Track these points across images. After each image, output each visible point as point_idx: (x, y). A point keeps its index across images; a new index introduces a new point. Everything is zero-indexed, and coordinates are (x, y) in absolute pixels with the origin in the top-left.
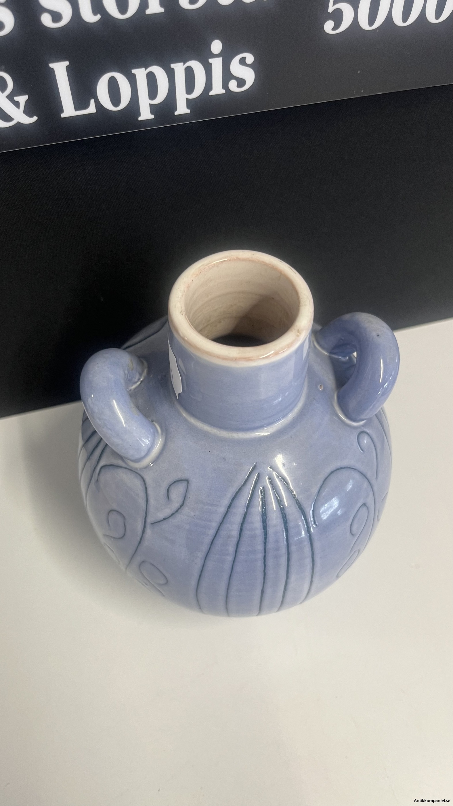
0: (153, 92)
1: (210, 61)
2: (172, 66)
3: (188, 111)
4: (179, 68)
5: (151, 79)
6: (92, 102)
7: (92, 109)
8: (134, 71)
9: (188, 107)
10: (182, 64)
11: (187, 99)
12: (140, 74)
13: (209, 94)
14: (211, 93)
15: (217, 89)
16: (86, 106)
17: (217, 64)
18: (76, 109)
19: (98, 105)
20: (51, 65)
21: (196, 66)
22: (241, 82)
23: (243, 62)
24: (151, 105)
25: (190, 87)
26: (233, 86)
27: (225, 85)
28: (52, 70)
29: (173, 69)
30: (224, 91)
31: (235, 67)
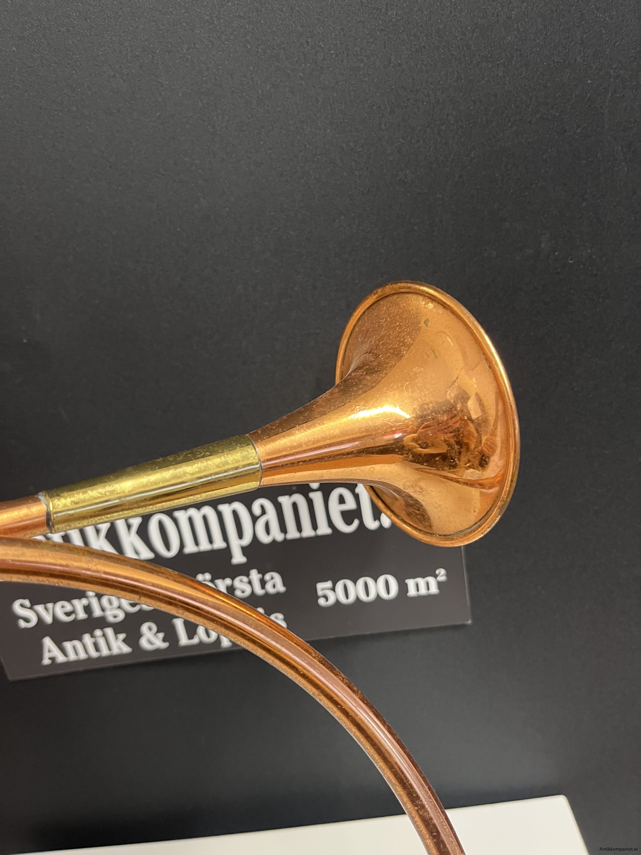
6: (196, 637)
7: (195, 641)
16: (193, 639)
18: (188, 641)
19: (200, 638)
20: (174, 621)
23: (277, 617)
28: (175, 623)
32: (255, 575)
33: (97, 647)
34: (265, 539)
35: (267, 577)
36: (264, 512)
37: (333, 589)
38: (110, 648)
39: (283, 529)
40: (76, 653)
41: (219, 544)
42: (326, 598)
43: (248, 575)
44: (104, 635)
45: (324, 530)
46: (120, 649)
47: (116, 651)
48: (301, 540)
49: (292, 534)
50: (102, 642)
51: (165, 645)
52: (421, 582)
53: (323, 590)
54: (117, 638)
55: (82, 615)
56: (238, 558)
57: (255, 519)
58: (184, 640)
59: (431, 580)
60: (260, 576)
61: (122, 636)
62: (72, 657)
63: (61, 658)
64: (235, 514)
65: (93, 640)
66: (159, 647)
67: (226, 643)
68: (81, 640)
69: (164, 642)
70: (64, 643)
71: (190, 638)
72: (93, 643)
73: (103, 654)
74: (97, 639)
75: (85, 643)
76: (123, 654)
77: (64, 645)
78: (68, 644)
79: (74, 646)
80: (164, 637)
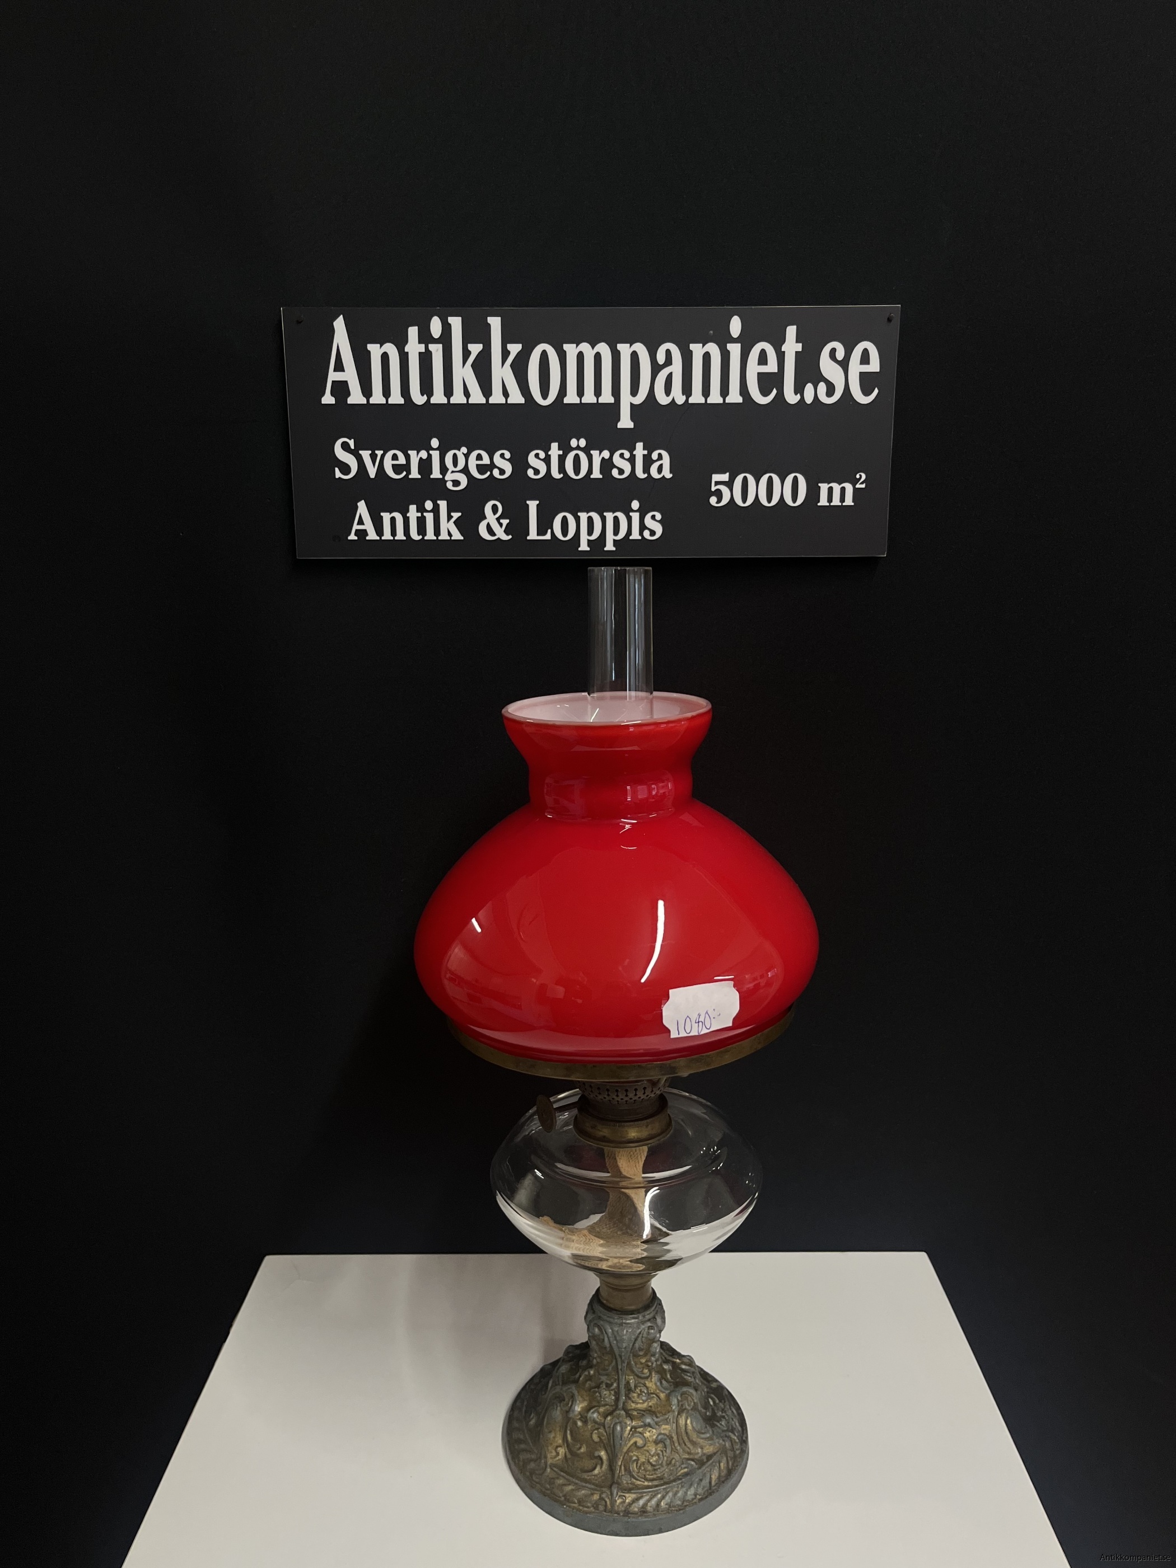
0: (590, 532)
1: (631, 514)
2: (605, 514)
3: (614, 549)
4: (609, 516)
5: (590, 520)
6: (549, 531)
7: (548, 536)
8: (579, 514)
9: (614, 546)
10: (612, 513)
11: (614, 540)
12: (583, 516)
13: (629, 538)
14: (631, 538)
15: (635, 535)
16: (545, 534)
17: (635, 517)
18: (538, 535)
19: (553, 533)
20: (528, 502)
21: (621, 516)
22: (653, 533)
23: (653, 517)
24: (588, 540)
25: (616, 532)
26: (646, 534)
27: (641, 533)
28: (528, 505)
29: (605, 517)
30: (640, 538)
31: (648, 521)
32: (640, 451)
33: (422, 529)
34: (663, 400)
35: (655, 456)
36: (669, 361)
37: (730, 484)
38: (437, 531)
39: (687, 390)
40: (394, 532)
41: (606, 397)
42: (719, 494)
43: (632, 449)
44: (436, 511)
45: (735, 397)
46: (450, 534)
47: (444, 536)
48: (706, 408)
49: (697, 397)
50: (429, 517)
51: (506, 537)
52: (836, 488)
53: (717, 483)
54: (450, 517)
55: (415, 474)
56: (625, 422)
57: (656, 369)
58: (533, 535)
59: (849, 488)
60: (646, 452)
61: (456, 515)
62: (387, 536)
63: (372, 535)
64: (634, 356)
65: (419, 515)
66: (499, 539)
67: (584, 547)
68: (404, 513)
69: (507, 532)
70: (382, 514)
71: (541, 531)
72: (417, 517)
73: (426, 538)
74: (425, 514)
75: (408, 517)
76: (451, 543)
77: (382, 517)
78: (386, 517)
79: (393, 520)
80: (508, 524)
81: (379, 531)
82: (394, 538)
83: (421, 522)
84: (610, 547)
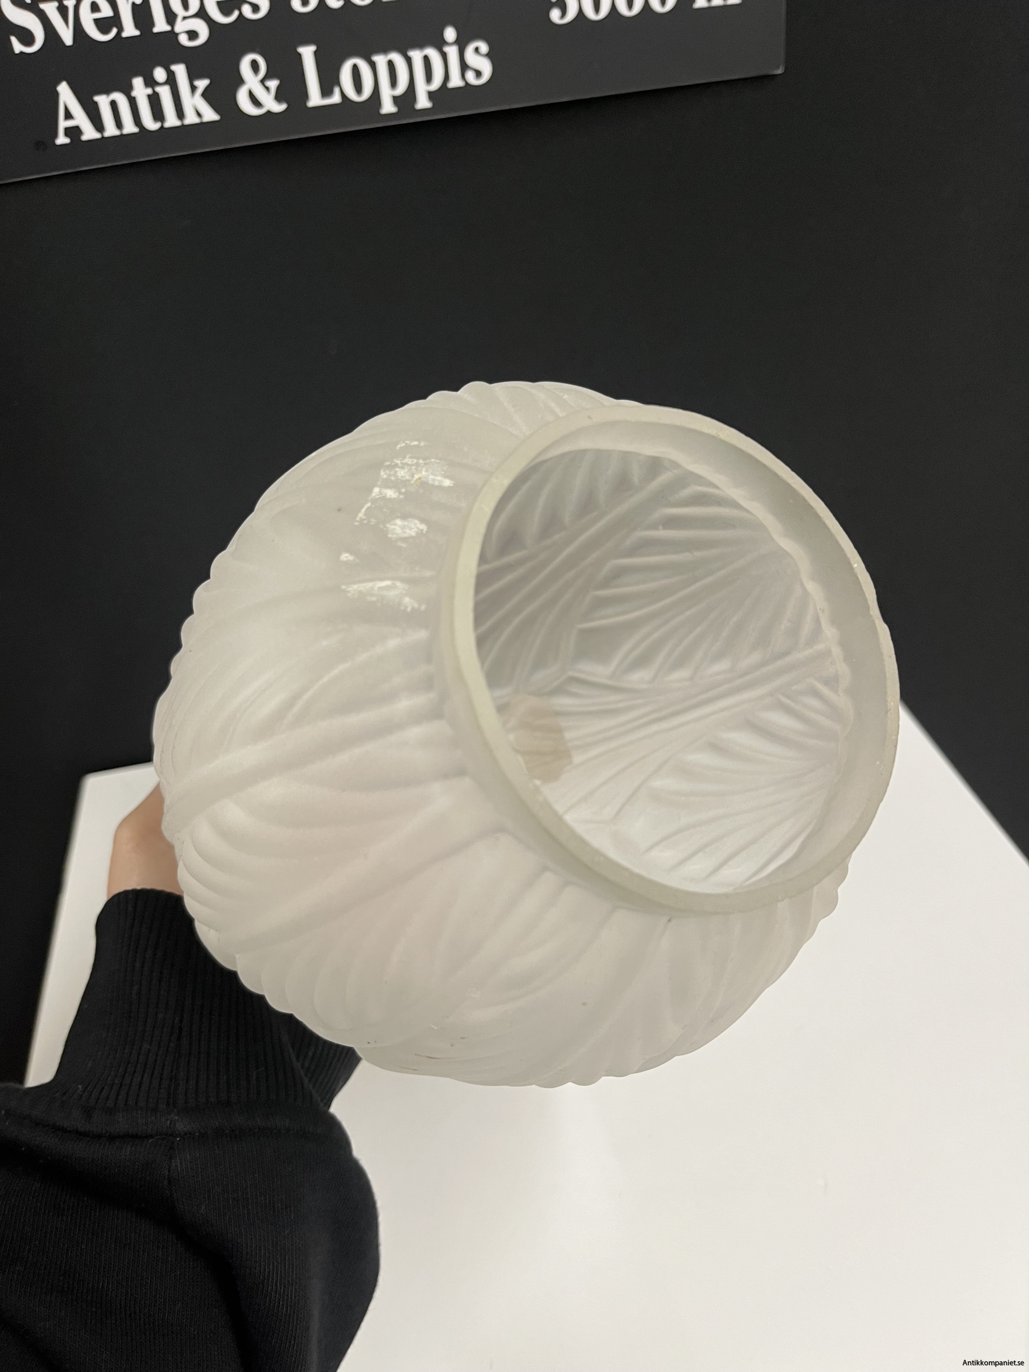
1: (446, 49)
2: (410, 53)
3: (430, 105)
4: (416, 57)
7: (336, 99)
8: (374, 58)
9: (429, 100)
10: (419, 51)
11: (428, 91)
12: (381, 62)
13: (447, 85)
14: (450, 86)
15: (456, 81)
16: (331, 95)
17: (452, 53)
18: (322, 97)
19: (343, 95)
20: (299, 49)
21: (432, 53)
22: (479, 74)
23: (477, 51)
24: (393, 97)
25: (429, 78)
26: (471, 77)
27: (463, 77)
28: (300, 55)
29: (411, 57)
30: (463, 84)
31: (470, 56)
33: (158, 113)
38: (180, 114)
40: (119, 124)
42: (563, 7)
44: (172, 81)
46: (199, 115)
47: (191, 119)
50: (165, 93)
51: (278, 108)
54: (193, 88)
55: (130, 30)
58: (315, 99)
61: (202, 84)
62: (111, 130)
63: (89, 133)
65: (149, 91)
66: (269, 112)
67: (388, 107)
68: (127, 90)
69: (279, 98)
70: (97, 98)
71: (326, 92)
72: (149, 96)
73: (167, 125)
74: (158, 89)
75: (134, 98)
76: (203, 127)
77: (96, 103)
78: (103, 101)
79: (114, 105)
80: (279, 89)
81: (98, 125)
82: (121, 132)
83: (155, 101)
84: (423, 102)
